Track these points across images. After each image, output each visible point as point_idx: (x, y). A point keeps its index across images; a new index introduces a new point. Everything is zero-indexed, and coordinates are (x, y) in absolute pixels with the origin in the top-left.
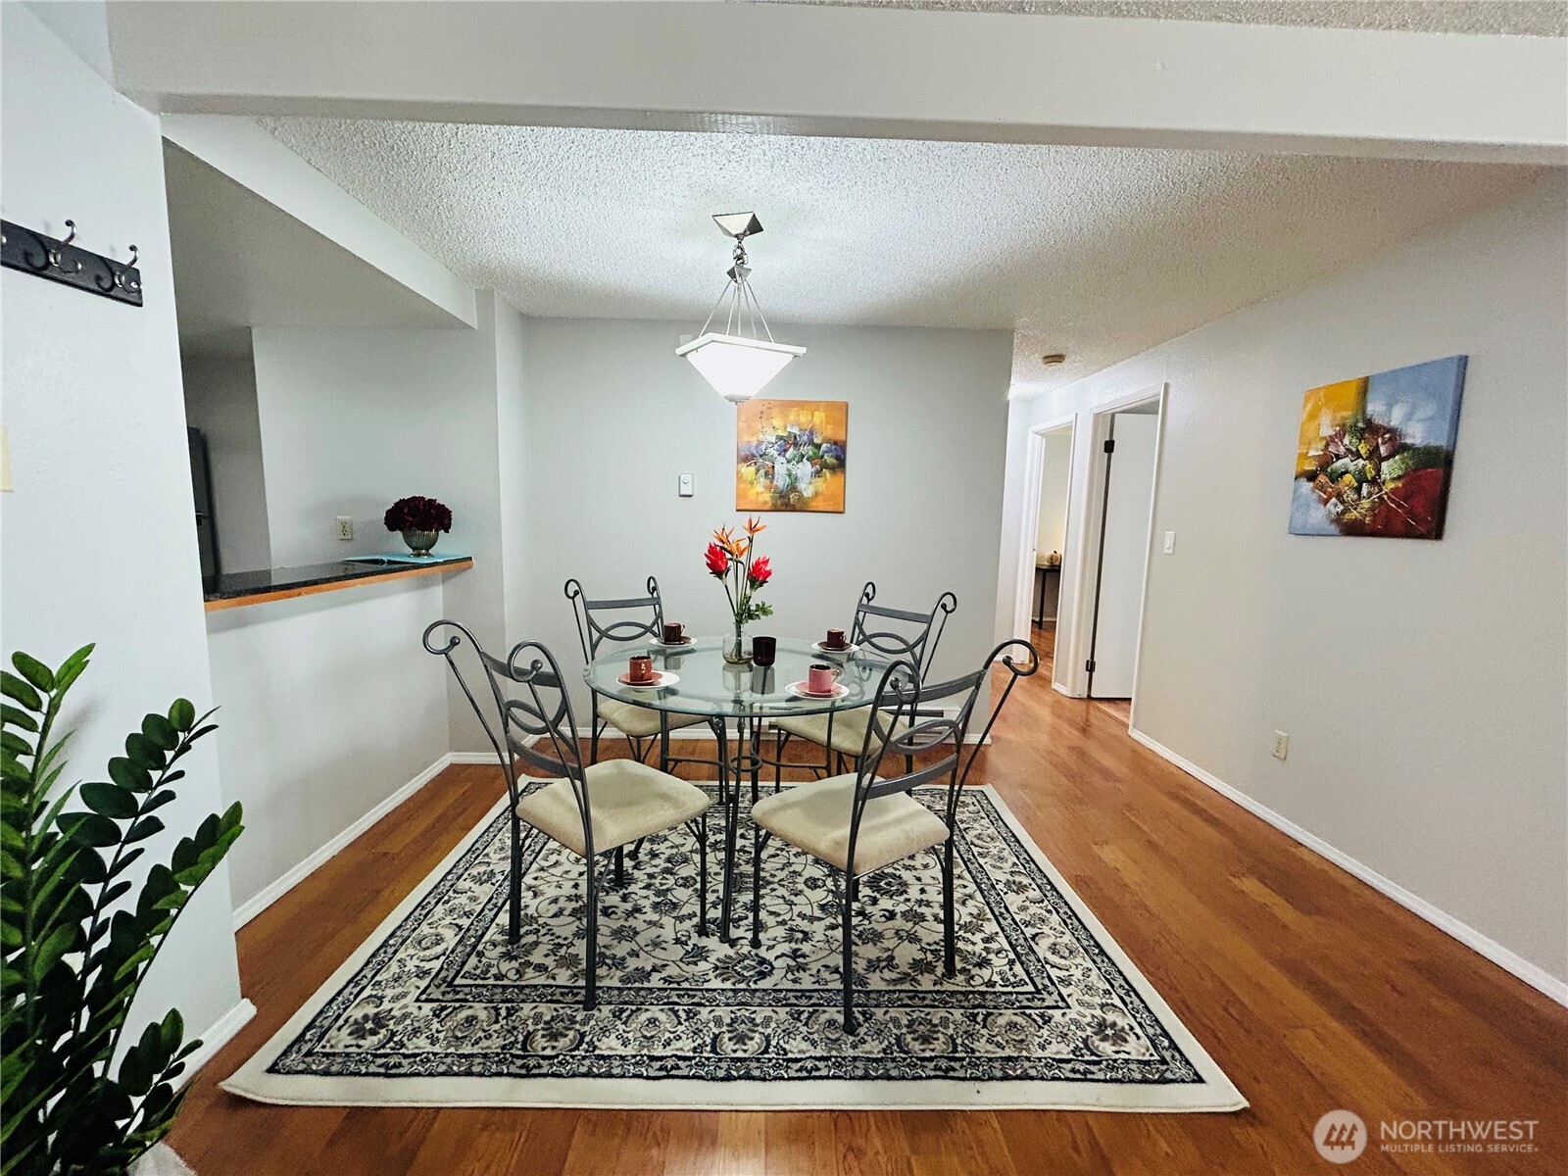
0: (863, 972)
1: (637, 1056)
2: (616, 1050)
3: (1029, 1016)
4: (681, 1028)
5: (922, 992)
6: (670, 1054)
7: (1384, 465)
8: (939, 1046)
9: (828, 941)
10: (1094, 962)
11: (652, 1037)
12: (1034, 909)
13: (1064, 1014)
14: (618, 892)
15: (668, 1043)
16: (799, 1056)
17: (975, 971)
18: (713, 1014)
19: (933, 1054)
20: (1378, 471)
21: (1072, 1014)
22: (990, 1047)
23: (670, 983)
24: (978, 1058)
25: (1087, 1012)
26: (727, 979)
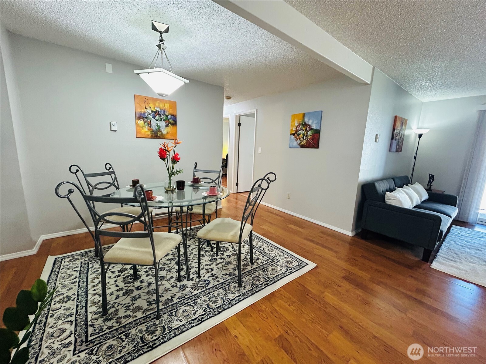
0: (233, 272)
1: (188, 322)
2: (179, 324)
3: (274, 266)
4: (195, 308)
5: (250, 271)
6: (198, 316)
7: (308, 132)
8: (262, 280)
9: (219, 269)
10: (278, 250)
11: (188, 315)
12: (259, 243)
13: (280, 263)
14: (137, 281)
15: (195, 314)
16: (233, 298)
17: (257, 261)
18: (202, 300)
19: (262, 282)
20: (307, 134)
21: (281, 262)
22: (272, 275)
23: (181, 298)
24: (271, 279)
25: (284, 260)
26: (199, 289)
